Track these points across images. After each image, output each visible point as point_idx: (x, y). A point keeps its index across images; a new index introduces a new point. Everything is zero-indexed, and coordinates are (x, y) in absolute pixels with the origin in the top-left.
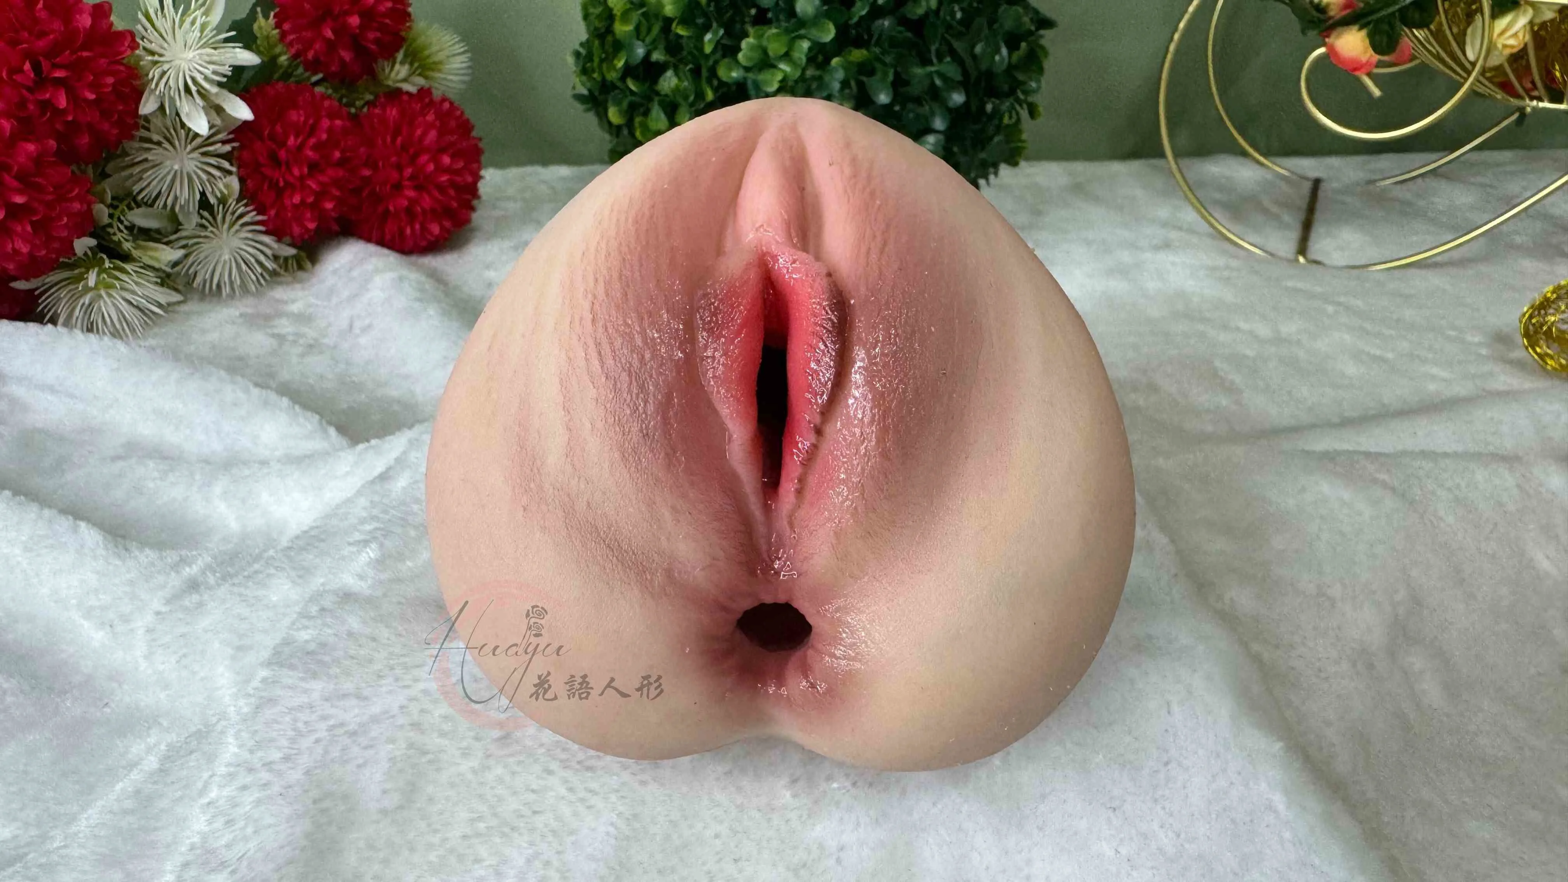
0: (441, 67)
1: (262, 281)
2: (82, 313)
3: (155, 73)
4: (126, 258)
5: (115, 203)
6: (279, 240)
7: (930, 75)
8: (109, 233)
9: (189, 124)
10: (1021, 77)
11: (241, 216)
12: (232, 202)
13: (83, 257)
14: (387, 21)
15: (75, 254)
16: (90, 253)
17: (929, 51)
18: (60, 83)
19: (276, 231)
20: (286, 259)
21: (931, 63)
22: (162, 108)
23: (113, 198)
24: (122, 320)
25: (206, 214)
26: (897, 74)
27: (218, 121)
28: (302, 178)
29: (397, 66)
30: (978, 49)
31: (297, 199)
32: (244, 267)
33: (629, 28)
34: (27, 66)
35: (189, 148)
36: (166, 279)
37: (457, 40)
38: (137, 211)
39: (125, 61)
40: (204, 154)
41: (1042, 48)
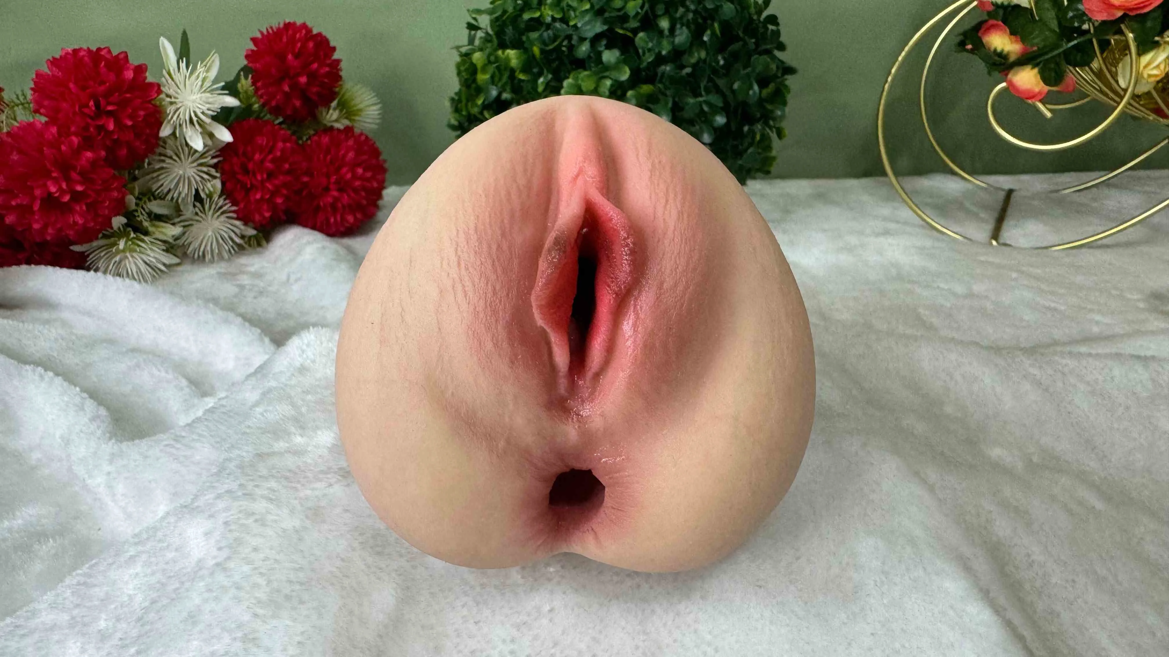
0: (360, 113)
1: (233, 251)
2: (114, 268)
3: (171, 109)
4: (146, 233)
5: (141, 196)
6: (246, 224)
7: (700, 104)
8: (135, 216)
9: (191, 144)
10: (769, 107)
11: (221, 208)
12: (216, 197)
13: (117, 231)
14: (326, 80)
15: (112, 228)
16: (122, 229)
17: (700, 88)
18: (110, 113)
19: (244, 217)
20: (250, 237)
21: (701, 96)
22: (174, 134)
23: (139, 194)
24: (139, 273)
25: (198, 204)
26: (675, 103)
27: (210, 143)
28: (262, 182)
29: (331, 111)
30: (736, 86)
31: (258, 196)
32: (221, 241)
33: (487, 76)
34: (91, 103)
35: (190, 159)
36: (170, 248)
37: (372, 96)
38: (154, 202)
39: (153, 102)
40: (201, 165)
41: (786, 86)
